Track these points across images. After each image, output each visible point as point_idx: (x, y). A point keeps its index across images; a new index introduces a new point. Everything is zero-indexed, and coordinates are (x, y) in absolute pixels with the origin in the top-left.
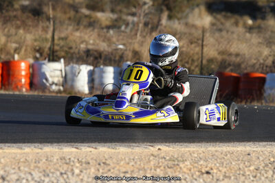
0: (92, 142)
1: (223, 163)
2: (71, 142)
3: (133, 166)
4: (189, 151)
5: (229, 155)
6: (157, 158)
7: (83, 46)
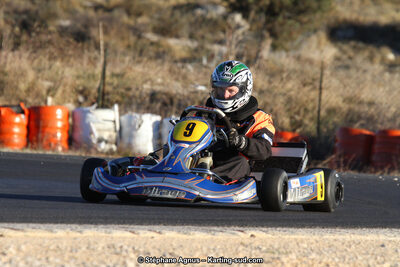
0: (154, 224)
1: (344, 258)
2: (124, 223)
4: (296, 239)
5: (353, 247)
6: (249, 249)
7: (147, 87)
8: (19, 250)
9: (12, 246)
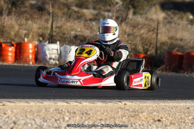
0: (78, 99)
1: (170, 114)
2: (63, 98)
3: (106, 115)
5: (174, 109)
6: (123, 110)
7: (73, 33)
8: (12, 112)
9: (9, 110)
